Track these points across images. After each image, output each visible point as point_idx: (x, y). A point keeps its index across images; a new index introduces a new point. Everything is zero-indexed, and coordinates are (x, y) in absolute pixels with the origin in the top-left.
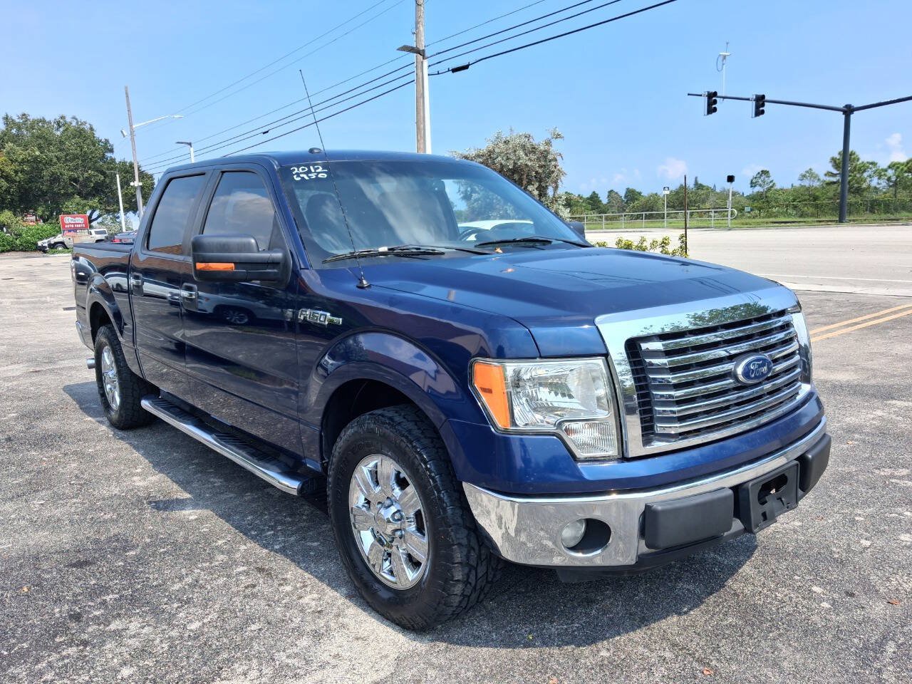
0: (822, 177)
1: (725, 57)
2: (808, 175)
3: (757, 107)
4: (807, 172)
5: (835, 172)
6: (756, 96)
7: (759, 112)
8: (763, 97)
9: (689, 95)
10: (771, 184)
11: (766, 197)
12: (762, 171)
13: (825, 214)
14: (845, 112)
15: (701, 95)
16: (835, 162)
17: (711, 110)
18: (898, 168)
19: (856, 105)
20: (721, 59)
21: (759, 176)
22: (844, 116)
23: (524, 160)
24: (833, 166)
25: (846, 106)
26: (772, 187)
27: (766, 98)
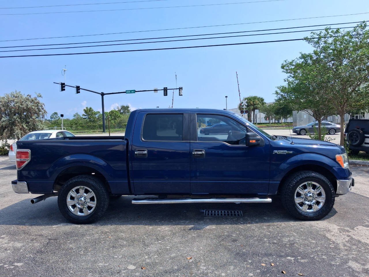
0: (81, 116)
1: (65, 71)
2: (76, 115)
3: (77, 90)
4: (76, 114)
5: (85, 114)
6: (76, 86)
7: (78, 92)
8: (79, 87)
9: (54, 83)
10: (59, 118)
11: (57, 123)
12: (55, 113)
13: (85, 130)
14: (102, 95)
15: (58, 84)
16: (85, 111)
17: (63, 89)
18: (106, 114)
19: (105, 93)
20: (63, 71)
21: (53, 115)
22: (101, 96)
23: (30, 105)
24: (85, 112)
25: (102, 93)
26: (59, 119)
27: (80, 88)
